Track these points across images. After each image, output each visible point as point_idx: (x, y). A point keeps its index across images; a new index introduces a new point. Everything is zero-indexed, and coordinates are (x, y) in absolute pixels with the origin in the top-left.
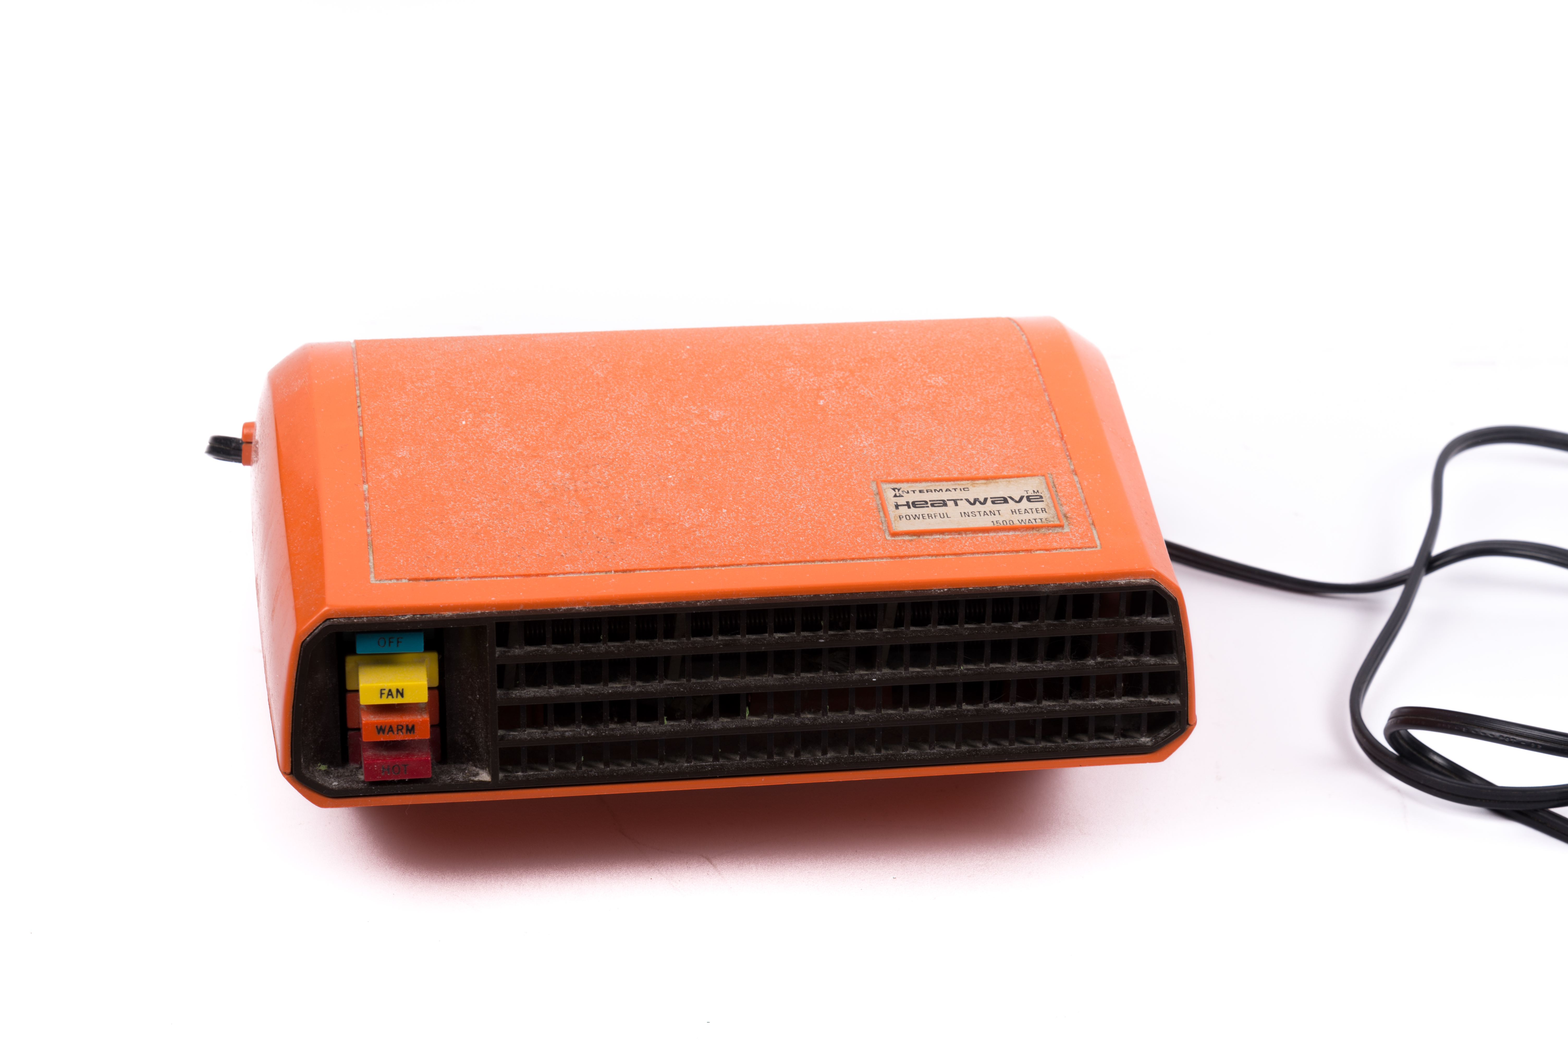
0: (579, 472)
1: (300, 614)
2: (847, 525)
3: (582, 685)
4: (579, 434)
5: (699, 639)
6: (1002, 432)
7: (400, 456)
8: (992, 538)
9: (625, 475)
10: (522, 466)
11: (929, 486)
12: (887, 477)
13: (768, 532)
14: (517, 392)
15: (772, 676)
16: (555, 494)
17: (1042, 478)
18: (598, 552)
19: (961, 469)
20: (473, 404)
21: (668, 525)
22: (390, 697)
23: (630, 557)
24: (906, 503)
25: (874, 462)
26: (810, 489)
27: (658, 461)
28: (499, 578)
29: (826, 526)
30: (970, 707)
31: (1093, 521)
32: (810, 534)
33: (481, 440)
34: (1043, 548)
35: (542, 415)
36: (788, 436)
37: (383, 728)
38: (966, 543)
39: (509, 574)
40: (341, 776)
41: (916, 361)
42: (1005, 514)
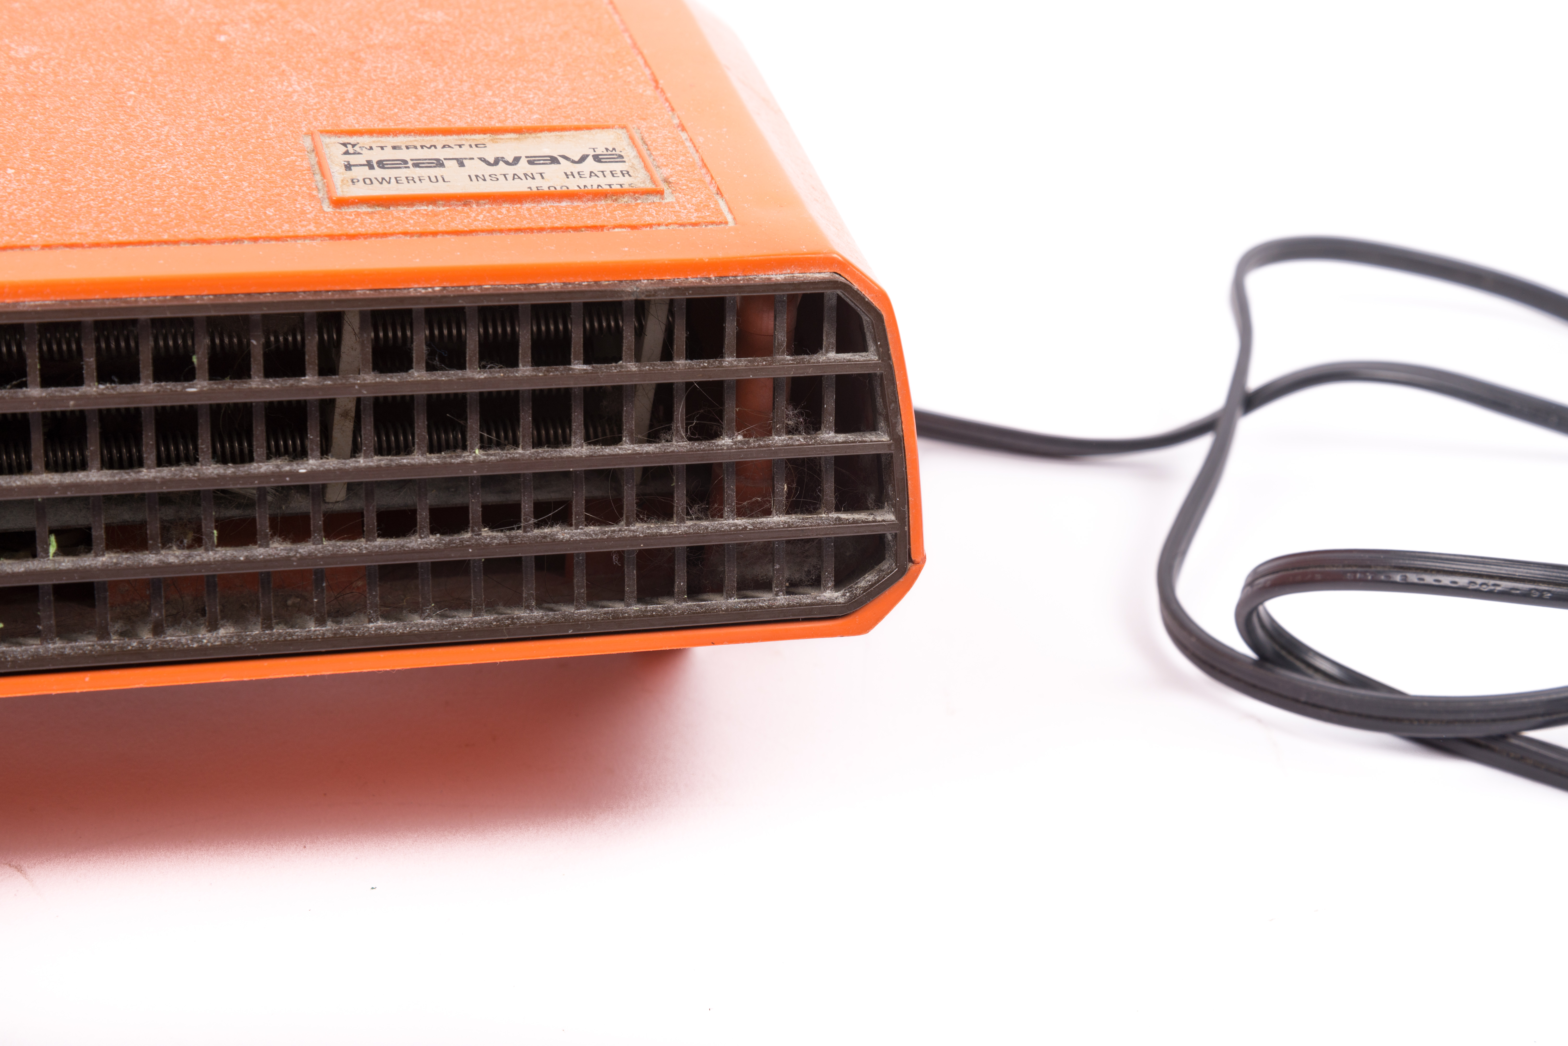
2: (250, 192)
6: (548, 77)
8: (529, 208)
11: (410, 141)
12: (334, 128)
13: (93, 200)
17: (620, 131)
19: (472, 120)
24: (366, 163)
25: (310, 110)
26: (184, 144)
29: (207, 192)
30: (495, 534)
31: (718, 188)
32: (173, 204)
34: (626, 223)
36: (154, 76)
38: (478, 216)
42: (554, 178)
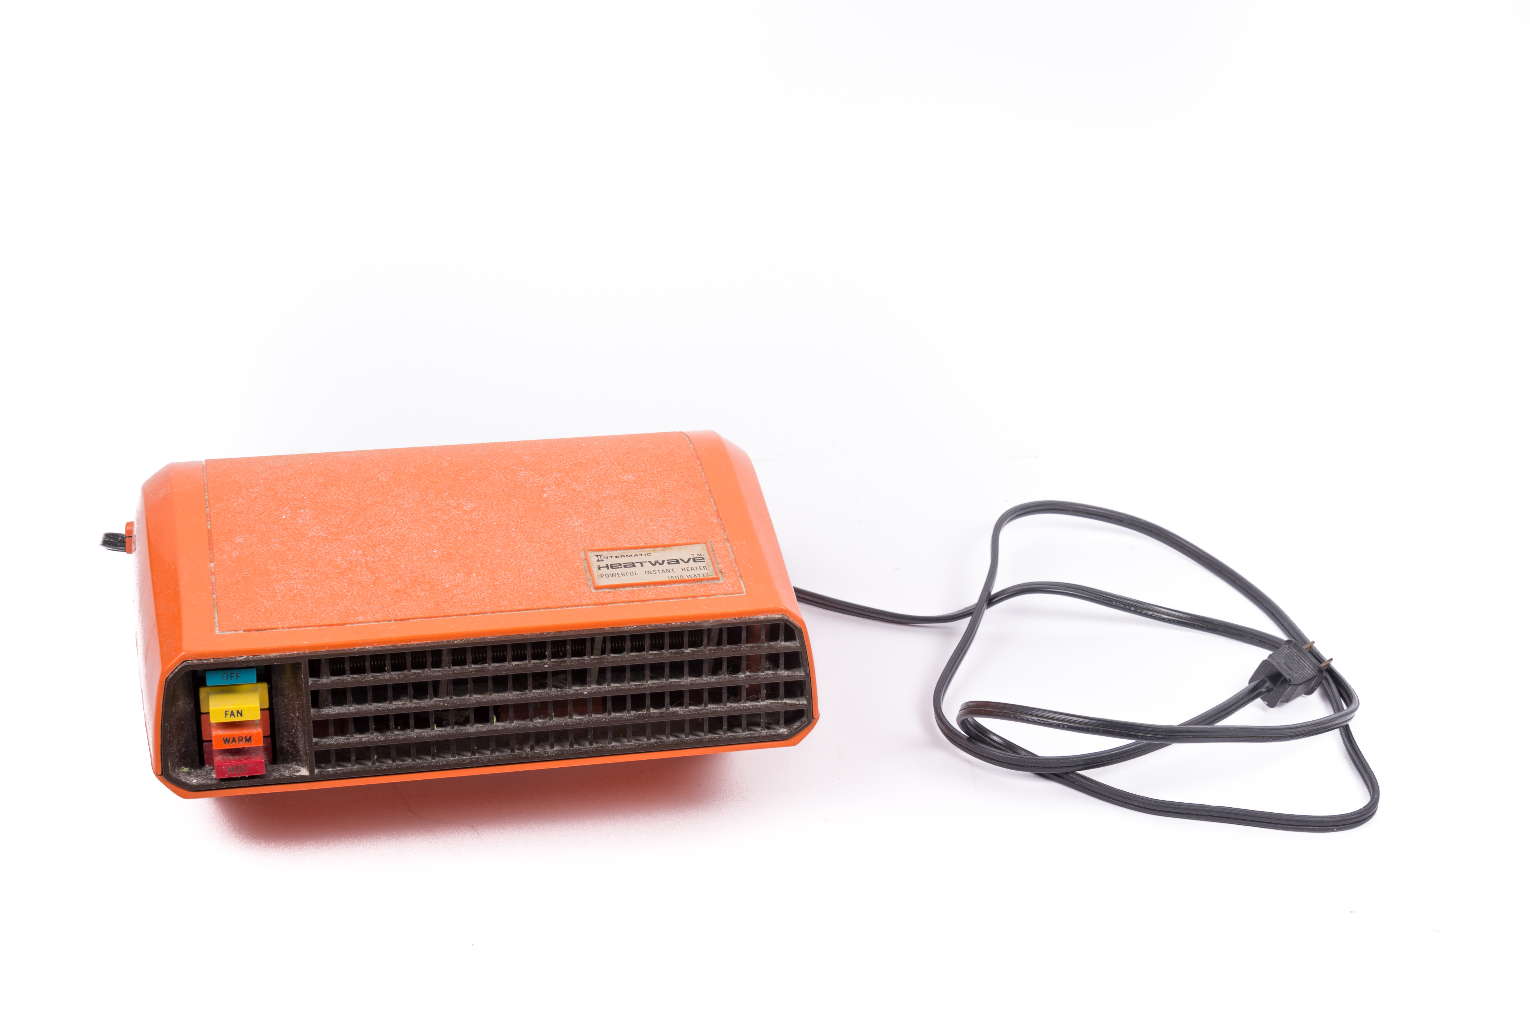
0: (368, 550)
1: (165, 658)
2: (564, 583)
3: (373, 704)
4: (369, 523)
5: (458, 667)
6: (675, 513)
7: (237, 542)
8: (668, 588)
9: (402, 551)
10: (327, 547)
11: (622, 553)
12: (592, 547)
13: (506, 589)
14: (323, 494)
15: (512, 693)
16: (351, 566)
17: (704, 545)
18: (383, 607)
19: (646, 540)
20: (291, 503)
21: (433, 586)
22: (232, 716)
23: (405, 610)
24: (606, 566)
25: (583, 536)
26: (536, 557)
27: (426, 540)
28: (310, 628)
29: (548, 583)
30: (656, 711)
31: (741, 575)
32: (536, 590)
33: (297, 529)
34: (705, 594)
35: (341, 510)
36: (521, 520)
37: (228, 739)
38: (649, 592)
39: (317, 625)
40: (199, 775)
41: (613, 464)
42: (677, 571)
